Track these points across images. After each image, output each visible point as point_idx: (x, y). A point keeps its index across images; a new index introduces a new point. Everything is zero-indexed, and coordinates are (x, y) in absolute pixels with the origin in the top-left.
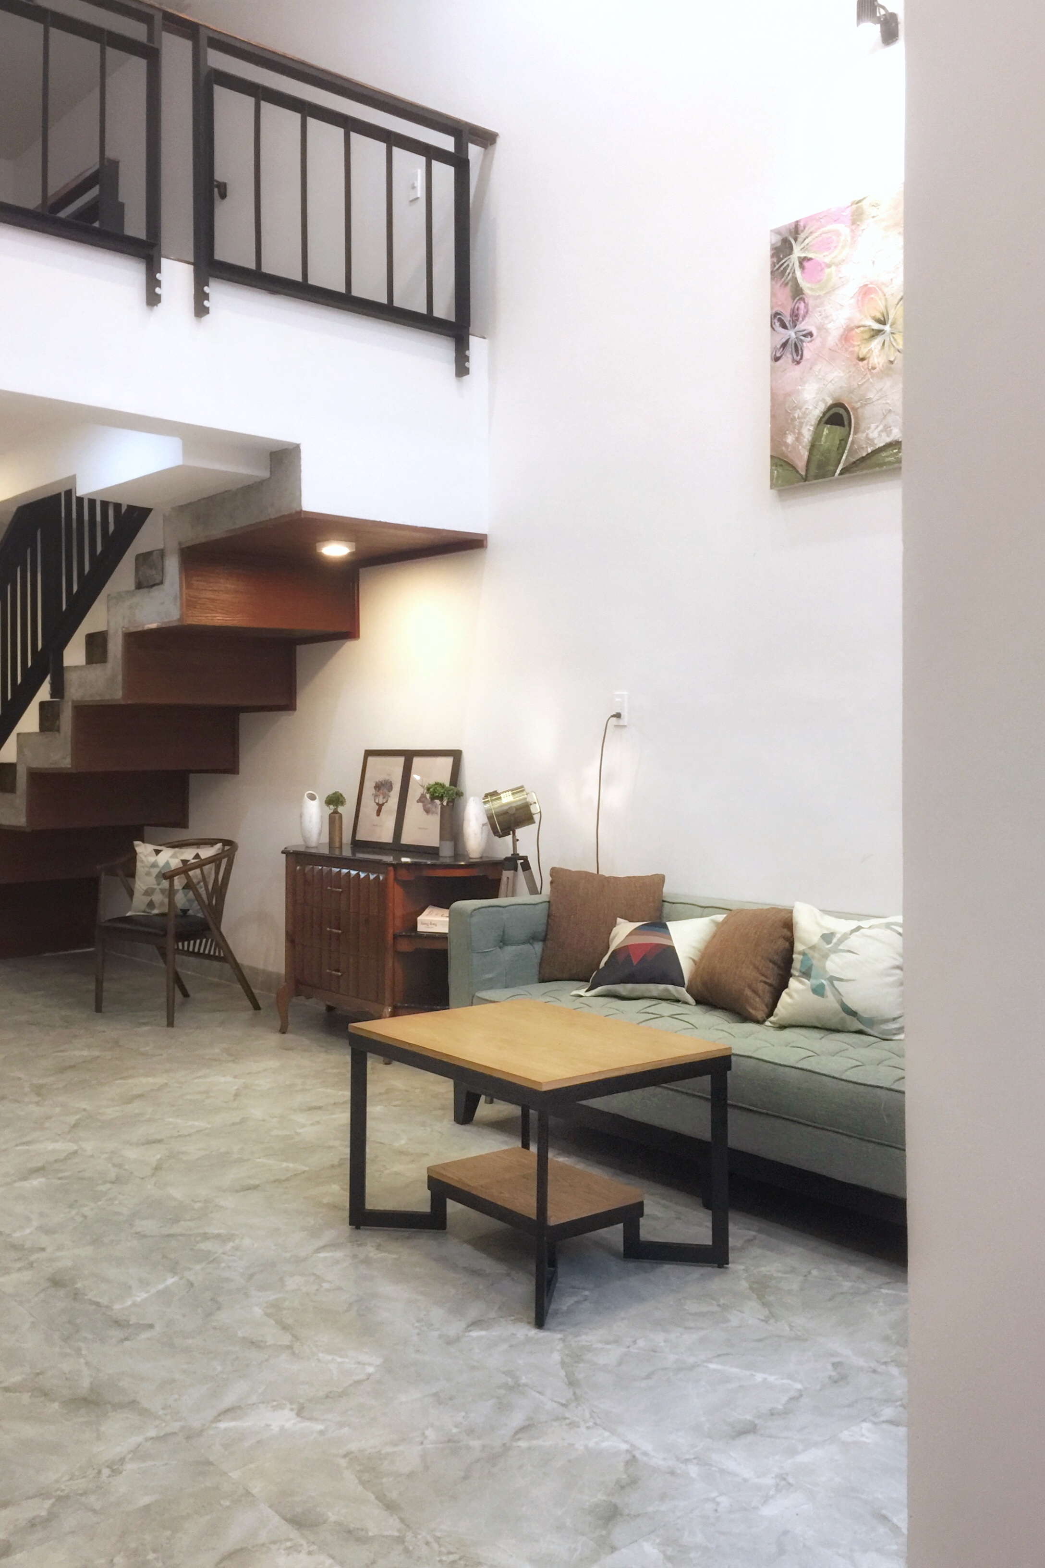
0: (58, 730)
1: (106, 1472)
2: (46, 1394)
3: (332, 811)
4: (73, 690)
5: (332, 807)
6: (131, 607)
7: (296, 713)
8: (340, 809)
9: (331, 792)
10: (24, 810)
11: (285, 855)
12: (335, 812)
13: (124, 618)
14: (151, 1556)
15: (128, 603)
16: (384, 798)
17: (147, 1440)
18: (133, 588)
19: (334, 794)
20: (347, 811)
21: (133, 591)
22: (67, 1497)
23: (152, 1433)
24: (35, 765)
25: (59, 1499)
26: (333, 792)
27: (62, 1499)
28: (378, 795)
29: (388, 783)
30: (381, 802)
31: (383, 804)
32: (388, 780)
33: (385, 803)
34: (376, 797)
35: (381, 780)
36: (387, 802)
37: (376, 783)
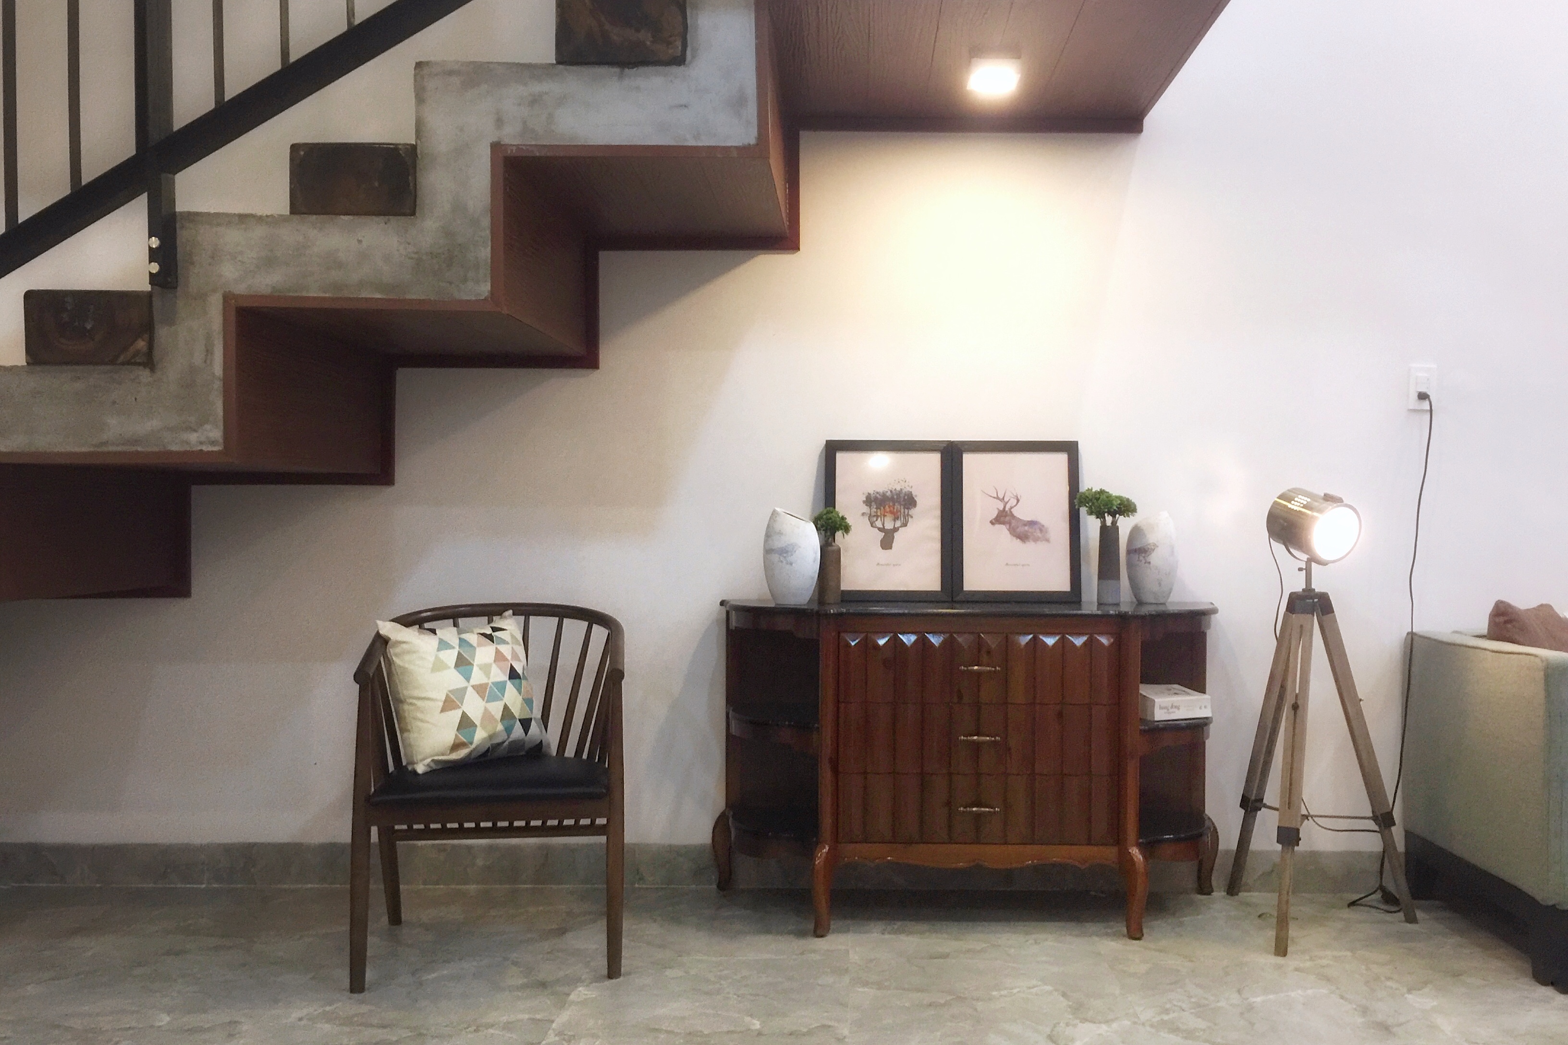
0: (147, 364)
6: (535, 101)
7: (599, 371)
12: (830, 542)
13: (500, 122)
16: (896, 519)
28: (879, 514)
29: (902, 495)
30: (889, 525)
31: (896, 530)
32: (901, 489)
33: (901, 527)
34: (875, 519)
35: (881, 490)
36: (905, 525)
37: (872, 496)
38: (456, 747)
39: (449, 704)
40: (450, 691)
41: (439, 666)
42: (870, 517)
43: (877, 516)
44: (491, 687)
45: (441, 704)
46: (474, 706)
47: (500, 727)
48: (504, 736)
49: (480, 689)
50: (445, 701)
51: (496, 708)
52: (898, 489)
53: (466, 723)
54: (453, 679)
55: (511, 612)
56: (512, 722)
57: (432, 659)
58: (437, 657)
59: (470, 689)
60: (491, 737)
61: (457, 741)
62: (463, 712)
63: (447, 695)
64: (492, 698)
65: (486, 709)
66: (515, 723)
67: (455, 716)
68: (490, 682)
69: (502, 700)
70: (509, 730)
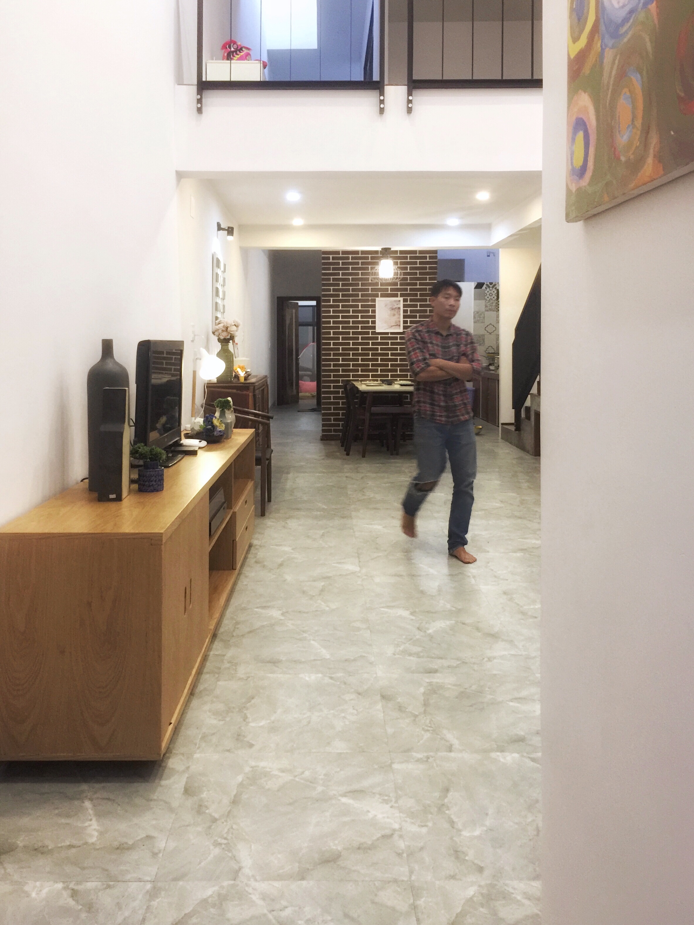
1: (486, 659)
2: (478, 629)
14: (487, 689)
17: (509, 654)
22: (466, 663)
23: (513, 652)
25: (463, 662)
27: (464, 663)
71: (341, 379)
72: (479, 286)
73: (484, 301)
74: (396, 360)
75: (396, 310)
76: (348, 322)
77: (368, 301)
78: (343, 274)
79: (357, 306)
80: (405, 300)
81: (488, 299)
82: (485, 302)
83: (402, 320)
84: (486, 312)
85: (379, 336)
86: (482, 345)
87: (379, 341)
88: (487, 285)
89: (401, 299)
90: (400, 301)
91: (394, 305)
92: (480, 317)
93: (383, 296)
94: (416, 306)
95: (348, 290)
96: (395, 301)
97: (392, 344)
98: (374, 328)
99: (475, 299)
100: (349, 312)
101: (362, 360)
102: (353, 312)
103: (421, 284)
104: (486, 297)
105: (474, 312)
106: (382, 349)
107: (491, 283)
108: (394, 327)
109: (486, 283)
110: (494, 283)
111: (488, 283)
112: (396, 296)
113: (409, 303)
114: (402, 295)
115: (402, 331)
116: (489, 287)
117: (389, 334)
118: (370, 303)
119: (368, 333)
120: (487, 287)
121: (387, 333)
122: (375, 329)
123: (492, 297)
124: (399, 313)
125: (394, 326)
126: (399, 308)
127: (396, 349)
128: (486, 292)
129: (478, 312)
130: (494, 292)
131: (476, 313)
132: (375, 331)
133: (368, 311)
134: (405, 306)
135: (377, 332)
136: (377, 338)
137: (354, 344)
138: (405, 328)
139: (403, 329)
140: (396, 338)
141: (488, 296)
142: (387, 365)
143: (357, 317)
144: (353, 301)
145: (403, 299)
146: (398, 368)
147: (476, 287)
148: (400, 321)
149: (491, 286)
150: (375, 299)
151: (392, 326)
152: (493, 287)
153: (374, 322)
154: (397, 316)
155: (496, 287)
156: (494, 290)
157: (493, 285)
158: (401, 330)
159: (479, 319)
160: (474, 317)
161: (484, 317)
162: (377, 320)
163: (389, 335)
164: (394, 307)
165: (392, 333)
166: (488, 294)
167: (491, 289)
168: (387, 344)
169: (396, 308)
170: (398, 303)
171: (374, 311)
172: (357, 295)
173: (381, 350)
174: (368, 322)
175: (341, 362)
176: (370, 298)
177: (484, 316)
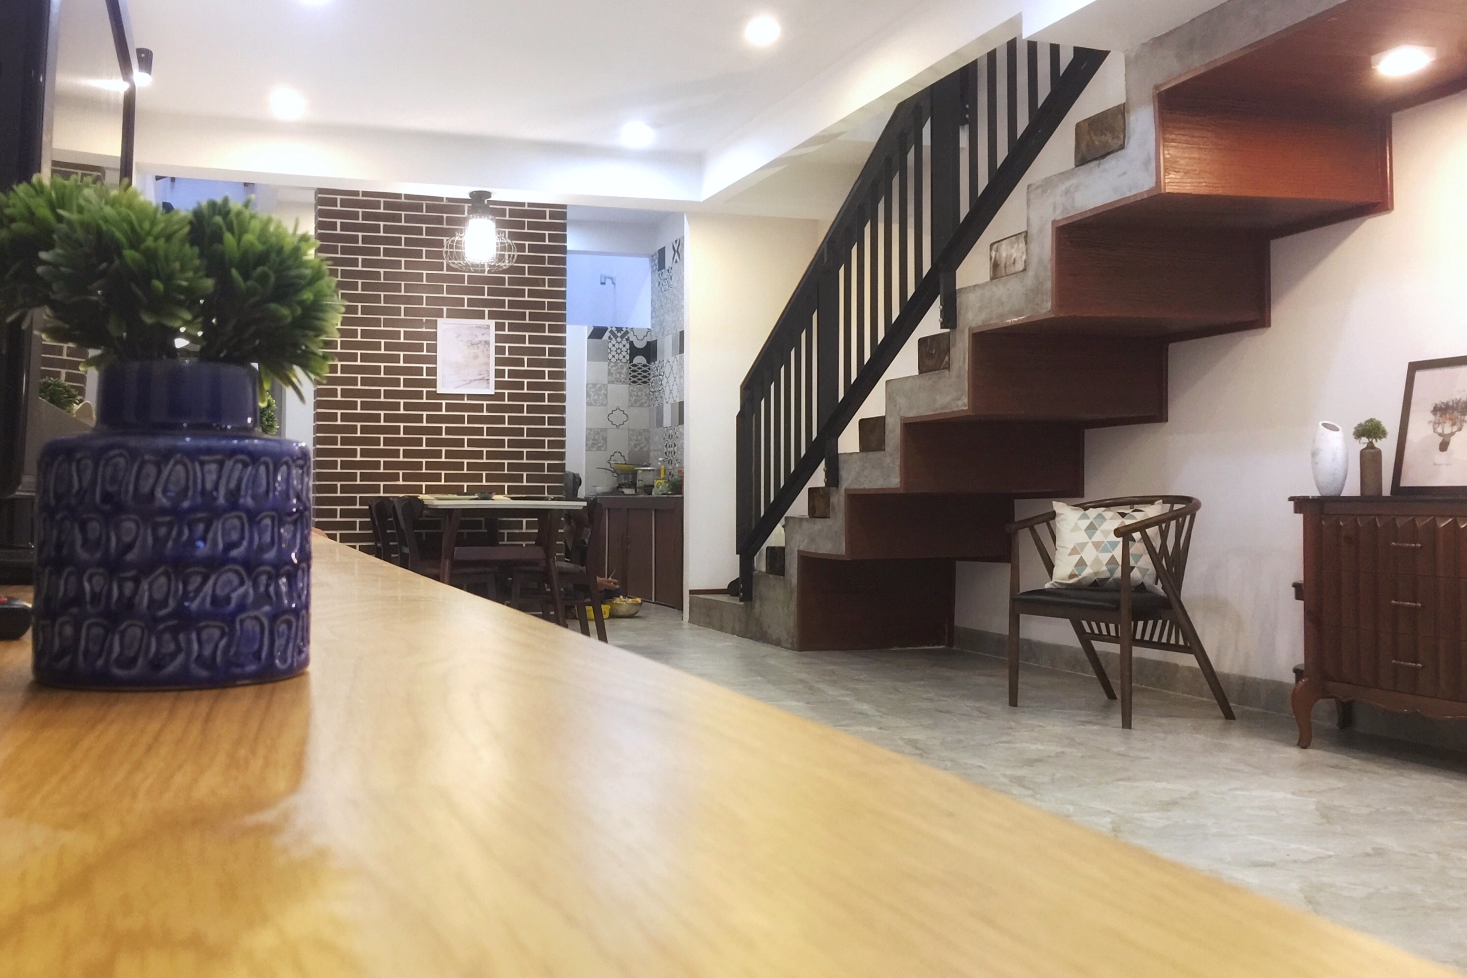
0: (948, 367)
3: (1365, 446)
4: (970, 316)
5: (1365, 440)
6: (1067, 192)
7: (1271, 328)
8: (1378, 444)
9: (1362, 420)
10: (897, 469)
11: (1292, 503)
12: (1370, 446)
13: (1055, 209)
15: (1062, 188)
16: (1453, 425)
18: (1072, 164)
19: (1367, 421)
20: (1387, 447)
21: (1073, 169)
24: (913, 413)
26: (1367, 418)
28: (1441, 421)
29: (1460, 404)
30: (1447, 430)
31: (1452, 434)
32: (1460, 399)
33: (1457, 431)
34: (1437, 425)
35: (1445, 401)
36: (1460, 429)
37: (1439, 406)
38: (1072, 576)
39: (1074, 551)
40: (1077, 544)
41: (1076, 528)
42: (1435, 423)
43: (1439, 424)
44: (1106, 544)
45: (1069, 551)
46: (1089, 554)
47: (1104, 568)
48: (1108, 575)
49: (1097, 545)
50: (1072, 549)
51: (1105, 557)
52: (1458, 398)
53: (1081, 563)
54: (1082, 537)
55: (1161, 501)
56: (1115, 566)
57: (1073, 525)
58: (1076, 523)
59: (1090, 544)
60: (1096, 574)
61: (1073, 573)
62: (1081, 557)
63: (1075, 546)
64: (1105, 550)
65: (1097, 556)
66: (1117, 568)
67: (1076, 558)
68: (1106, 541)
69: (1111, 552)
70: (1112, 571)
71: (358, 496)
72: (597, 333)
73: (606, 363)
74: (479, 455)
75: (481, 347)
76: (377, 370)
77: (420, 324)
78: (365, 263)
79: (397, 335)
80: (499, 327)
81: (613, 360)
82: (609, 365)
83: (492, 368)
84: (610, 386)
85: (444, 402)
86: (602, 448)
87: (444, 412)
88: (611, 332)
89: (492, 323)
90: (488, 327)
91: (476, 336)
92: (599, 395)
93: (452, 315)
94: (522, 339)
95: (377, 299)
96: (479, 327)
97: (471, 420)
98: (433, 383)
99: (588, 360)
100: (377, 346)
101: (407, 454)
102: (388, 347)
103: (532, 293)
104: (610, 356)
105: (587, 385)
106: (449, 431)
107: (619, 329)
108: (477, 382)
109: (610, 329)
110: (624, 330)
111: (614, 329)
112: (481, 315)
113: (507, 332)
114: (492, 316)
115: (493, 393)
116: (616, 337)
117: (466, 398)
118: (424, 330)
119: (419, 395)
120: (612, 337)
121: (461, 396)
122: (435, 387)
123: (621, 357)
124: (486, 352)
125: (475, 380)
126: (487, 343)
127: (480, 431)
128: (610, 345)
129: (594, 385)
130: (624, 346)
131: (590, 386)
132: (436, 391)
133: (420, 348)
134: (499, 338)
135: (438, 392)
136: (438, 407)
137: (388, 418)
138: (498, 385)
139: (496, 388)
140: (480, 408)
141: (614, 353)
142: (460, 466)
143: (396, 359)
144: (387, 323)
145: (496, 323)
146: (484, 473)
147: (591, 336)
148: (488, 371)
149: (619, 335)
150: (436, 320)
151: (471, 381)
152: (622, 337)
153: (432, 372)
154: (481, 360)
155: (629, 338)
156: (624, 342)
157: (622, 332)
158: (491, 391)
159: (596, 397)
160: (588, 395)
161: (606, 396)
162: (440, 366)
163: (466, 401)
164: (477, 340)
165: (471, 397)
166: (614, 349)
167: (619, 340)
168: (461, 419)
169: (480, 342)
170: (484, 331)
171: (433, 348)
172: (397, 311)
173: (446, 434)
174: (419, 371)
175: (358, 458)
176: (424, 319)
177: (605, 392)
